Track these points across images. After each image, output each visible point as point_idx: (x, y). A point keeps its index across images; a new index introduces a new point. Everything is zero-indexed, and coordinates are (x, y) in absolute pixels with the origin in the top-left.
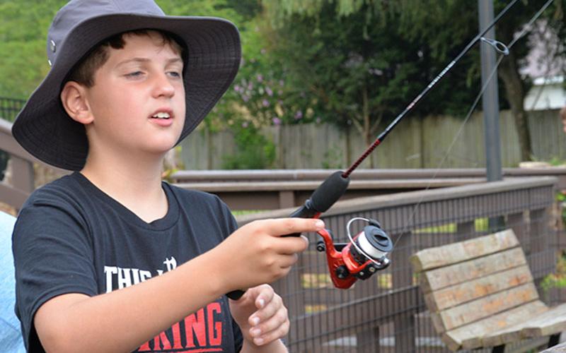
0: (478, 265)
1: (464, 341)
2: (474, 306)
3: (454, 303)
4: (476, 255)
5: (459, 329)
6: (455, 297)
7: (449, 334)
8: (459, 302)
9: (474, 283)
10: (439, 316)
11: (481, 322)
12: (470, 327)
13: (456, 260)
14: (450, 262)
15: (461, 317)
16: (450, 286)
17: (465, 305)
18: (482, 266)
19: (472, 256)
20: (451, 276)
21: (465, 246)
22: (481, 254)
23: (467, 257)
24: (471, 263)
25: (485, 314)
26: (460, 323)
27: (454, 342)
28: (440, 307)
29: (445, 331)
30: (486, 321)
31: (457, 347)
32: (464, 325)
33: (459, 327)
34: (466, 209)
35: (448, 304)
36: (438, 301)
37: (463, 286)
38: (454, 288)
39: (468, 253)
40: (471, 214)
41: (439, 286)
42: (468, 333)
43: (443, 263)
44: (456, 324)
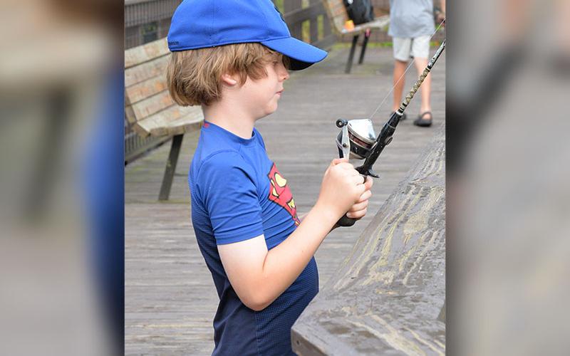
0: (156, 65)
1: (152, 130)
2: (155, 99)
3: (141, 97)
4: (154, 57)
5: (147, 120)
6: (142, 93)
7: (140, 123)
8: (144, 97)
9: (155, 80)
10: (132, 109)
11: (161, 113)
12: (154, 117)
13: (140, 61)
14: (136, 63)
15: (147, 109)
16: (138, 83)
17: (149, 100)
18: (159, 66)
19: (152, 57)
20: (138, 75)
21: (146, 49)
22: (158, 55)
23: (148, 59)
24: (151, 64)
25: (164, 107)
26: (146, 114)
27: (144, 131)
28: (132, 102)
29: (136, 121)
30: (165, 112)
31: (146, 135)
32: (150, 116)
33: (146, 118)
34: (136, 14)
35: (137, 99)
36: (130, 96)
37: (147, 83)
38: (141, 84)
39: (148, 55)
40: (140, 18)
41: (131, 84)
42: (153, 123)
43: (132, 64)
44: (144, 116)
